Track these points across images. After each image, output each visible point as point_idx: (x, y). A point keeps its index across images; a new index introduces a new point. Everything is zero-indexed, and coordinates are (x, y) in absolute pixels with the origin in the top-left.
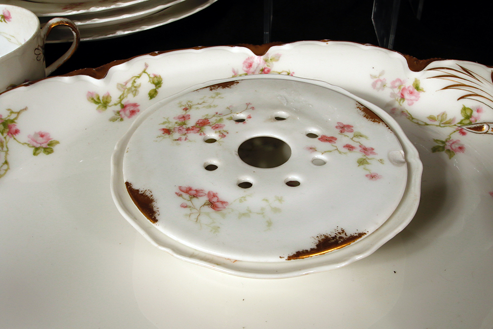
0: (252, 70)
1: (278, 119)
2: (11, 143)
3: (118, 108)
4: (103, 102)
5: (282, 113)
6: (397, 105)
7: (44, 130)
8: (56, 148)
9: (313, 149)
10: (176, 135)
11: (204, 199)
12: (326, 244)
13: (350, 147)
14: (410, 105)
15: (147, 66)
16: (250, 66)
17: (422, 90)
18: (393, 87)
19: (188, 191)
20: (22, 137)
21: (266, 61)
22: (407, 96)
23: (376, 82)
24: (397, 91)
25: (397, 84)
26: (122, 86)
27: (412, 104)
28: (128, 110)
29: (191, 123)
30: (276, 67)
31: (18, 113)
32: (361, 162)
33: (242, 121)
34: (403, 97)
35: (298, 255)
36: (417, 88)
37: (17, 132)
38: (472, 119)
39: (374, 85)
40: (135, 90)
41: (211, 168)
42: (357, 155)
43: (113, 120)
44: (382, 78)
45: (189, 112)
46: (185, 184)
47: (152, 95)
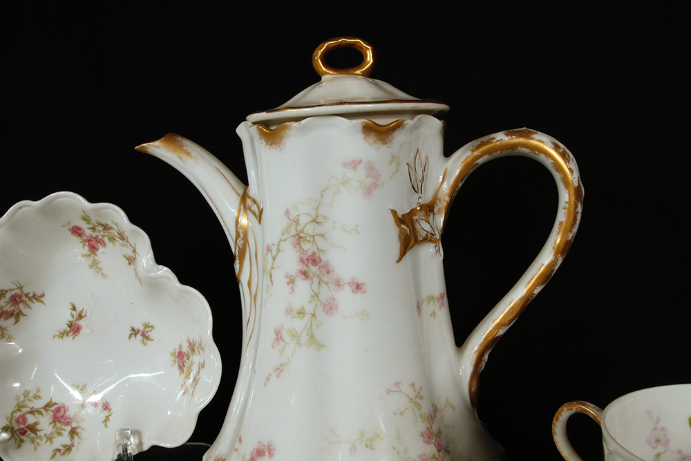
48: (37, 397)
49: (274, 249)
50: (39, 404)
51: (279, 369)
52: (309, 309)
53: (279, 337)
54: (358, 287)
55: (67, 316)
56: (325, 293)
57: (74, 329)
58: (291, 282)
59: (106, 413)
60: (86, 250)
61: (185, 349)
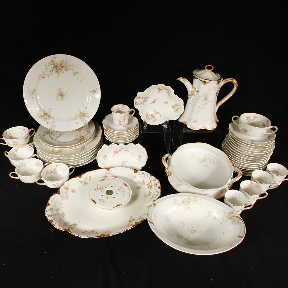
1: (112, 186)
2: (68, 191)
3: (84, 183)
4: (82, 182)
5: (112, 185)
6: (132, 180)
7: (73, 188)
8: (75, 191)
9: (116, 192)
10: (97, 190)
11: (102, 200)
12: (118, 206)
13: (122, 191)
14: (134, 180)
15: (88, 174)
16: (106, 173)
17: (136, 177)
19: (100, 199)
22: (134, 178)
23: (129, 175)
24: (132, 177)
26: (84, 179)
28: (86, 183)
29: (99, 188)
30: (111, 173)
31: (68, 186)
32: (123, 193)
33: (106, 187)
34: (133, 178)
35: (114, 207)
37: (69, 189)
38: (144, 182)
40: (86, 179)
41: (102, 196)
42: (123, 192)
43: (84, 185)
45: (98, 186)
46: (99, 198)
47: (90, 180)
48: (148, 113)
49: (200, 97)
50: (148, 114)
51: (199, 111)
52: (204, 104)
53: (199, 107)
54: (211, 102)
55: (153, 100)
56: (207, 102)
57: (154, 102)
58: (203, 101)
59: (160, 115)
60: (158, 91)
61: (174, 105)
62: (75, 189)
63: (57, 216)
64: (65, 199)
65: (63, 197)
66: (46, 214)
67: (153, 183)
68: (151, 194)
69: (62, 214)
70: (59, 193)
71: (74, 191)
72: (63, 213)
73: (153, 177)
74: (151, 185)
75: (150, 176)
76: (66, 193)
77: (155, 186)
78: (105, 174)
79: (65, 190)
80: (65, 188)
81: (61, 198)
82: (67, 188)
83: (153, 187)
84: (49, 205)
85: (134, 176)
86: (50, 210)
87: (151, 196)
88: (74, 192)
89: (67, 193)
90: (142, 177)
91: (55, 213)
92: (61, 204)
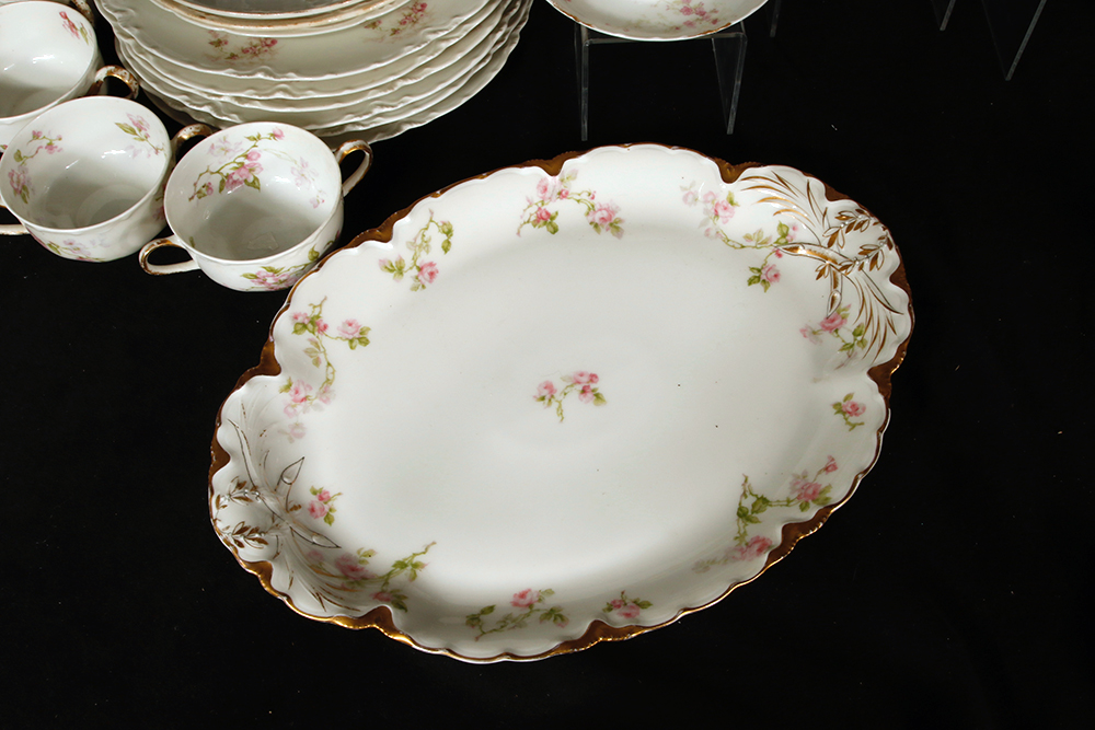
0: (548, 194)
2: (325, 341)
3: (415, 272)
4: (397, 269)
6: (710, 223)
7: (350, 318)
8: (369, 336)
14: (724, 223)
15: (432, 213)
16: (545, 190)
17: (737, 205)
18: (706, 202)
20: (332, 331)
21: (562, 181)
22: (721, 212)
23: (687, 195)
24: (710, 206)
25: (710, 198)
26: (412, 244)
27: (727, 221)
28: (426, 272)
31: (320, 305)
34: (717, 215)
36: (731, 202)
37: (325, 327)
38: (788, 238)
39: (685, 199)
40: (426, 247)
43: (415, 288)
44: (692, 190)
47: (446, 247)
62: (363, 323)
63: (286, 526)
64: (312, 394)
65: (301, 388)
66: (220, 526)
67: (852, 243)
68: (844, 318)
69: (317, 506)
70: (272, 368)
71: (359, 338)
72: (323, 496)
73: (848, 205)
74: (840, 259)
75: (830, 197)
76: (315, 354)
77: (867, 263)
78: (537, 199)
79: (307, 334)
80: (300, 327)
81: (287, 397)
82: (314, 324)
83: (854, 273)
84: (224, 458)
85: (723, 198)
86: (238, 493)
87: (846, 334)
88: (364, 341)
89: (322, 356)
90: (777, 206)
91: (271, 503)
92: (297, 432)
